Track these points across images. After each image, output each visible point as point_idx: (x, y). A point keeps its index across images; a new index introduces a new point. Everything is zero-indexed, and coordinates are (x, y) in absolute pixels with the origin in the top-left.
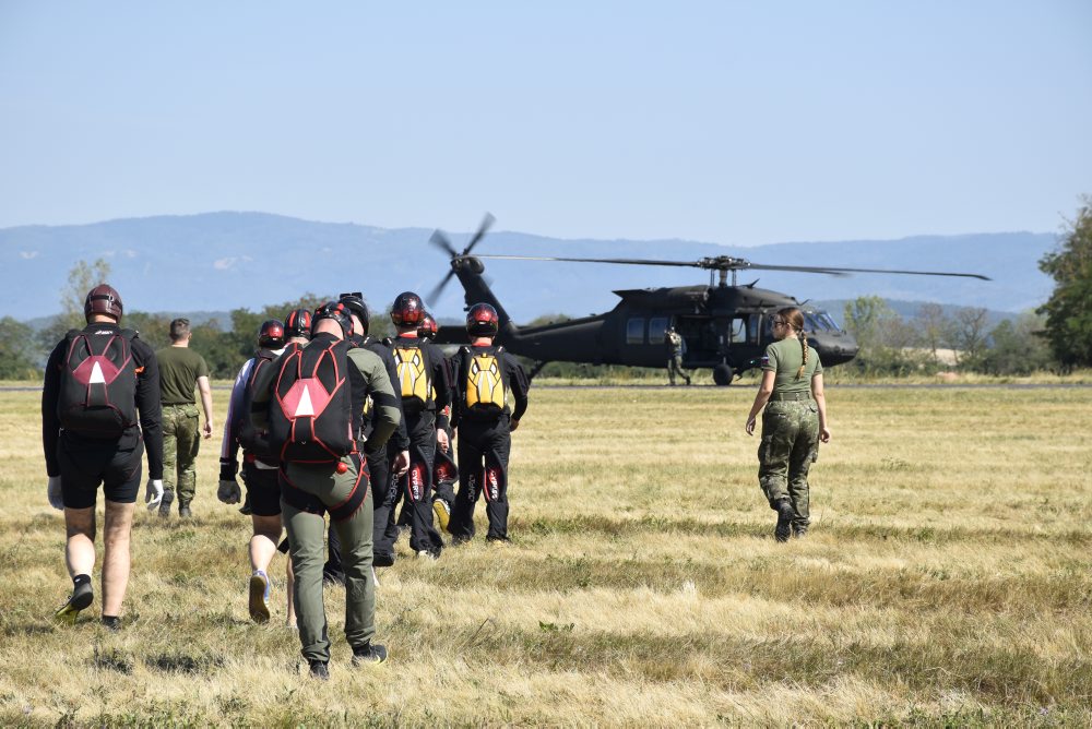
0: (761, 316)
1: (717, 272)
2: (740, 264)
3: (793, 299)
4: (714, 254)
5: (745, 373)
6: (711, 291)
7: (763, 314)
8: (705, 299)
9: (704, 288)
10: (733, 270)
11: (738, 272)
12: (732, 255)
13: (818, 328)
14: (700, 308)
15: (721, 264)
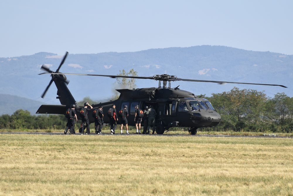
0: (177, 102)
1: (162, 82)
2: (173, 79)
3: (193, 95)
4: (160, 74)
5: (170, 129)
6: (157, 90)
7: (178, 101)
8: (154, 94)
9: (154, 89)
10: (169, 81)
11: (172, 82)
12: (170, 74)
13: (202, 108)
14: (151, 98)
15: (164, 78)
